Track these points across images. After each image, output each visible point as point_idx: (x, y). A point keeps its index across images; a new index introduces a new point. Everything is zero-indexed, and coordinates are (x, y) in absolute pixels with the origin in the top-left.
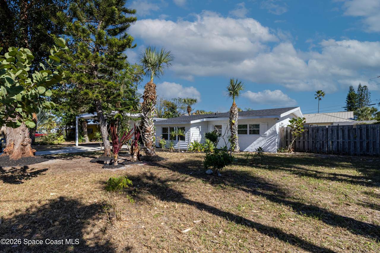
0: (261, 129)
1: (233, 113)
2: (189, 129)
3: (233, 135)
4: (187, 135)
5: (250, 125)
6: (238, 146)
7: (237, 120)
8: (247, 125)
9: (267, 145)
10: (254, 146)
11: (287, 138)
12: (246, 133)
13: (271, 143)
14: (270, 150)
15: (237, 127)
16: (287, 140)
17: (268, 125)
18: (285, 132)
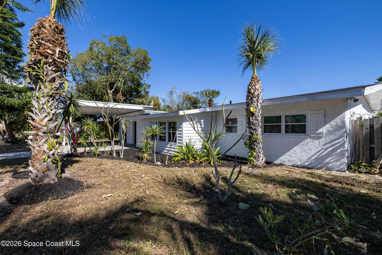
0: (309, 123)
1: (252, 95)
2: (181, 124)
3: (253, 134)
4: (179, 134)
5: (286, 116)
6: (262, 155)
7: (259, 107)
8: (281, 116)
9: (324, 154)
10: (294, 155)
11: (372, 141)
12: (279, 131)
13: (334, 150)
14: (330, 165)
15: (260, 119)
16: (373, 146)
17: (324, 115)
18: (366, 129)
